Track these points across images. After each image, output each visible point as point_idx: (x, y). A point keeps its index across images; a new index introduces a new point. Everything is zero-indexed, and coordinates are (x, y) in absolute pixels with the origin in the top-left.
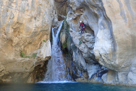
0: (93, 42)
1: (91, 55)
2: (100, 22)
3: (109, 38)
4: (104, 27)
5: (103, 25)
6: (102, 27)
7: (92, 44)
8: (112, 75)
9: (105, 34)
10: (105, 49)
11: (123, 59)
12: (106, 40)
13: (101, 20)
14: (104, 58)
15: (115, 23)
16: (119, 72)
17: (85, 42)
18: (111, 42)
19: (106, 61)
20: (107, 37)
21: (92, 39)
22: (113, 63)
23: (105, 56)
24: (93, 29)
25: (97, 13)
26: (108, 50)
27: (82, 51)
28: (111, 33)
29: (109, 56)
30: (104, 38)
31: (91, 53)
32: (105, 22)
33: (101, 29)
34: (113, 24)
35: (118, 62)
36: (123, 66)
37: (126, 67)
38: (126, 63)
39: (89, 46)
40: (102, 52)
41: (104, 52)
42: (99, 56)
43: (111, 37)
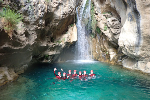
0: (118, 27)
1: (114, 40)
2: (128, 13)
3: (135, 31)
4: (132, 18)
5: (131, 16)
6: (130, 18)
7: (117, 30)
8: (132, 61)
9: (132, 27)
10: (130, 42)
11: (145, 51)
12: (132, 33)
13: (129, 10)
14: (127, 49)
15: (144, 18)
16: (139, 61)
17: (110, 27)
18: (137, 35)
19: (129, 51)
20: (133, 30)
21: (118, 24)
22: (134, 54)
23: (129, 47)
24: (120, 15)
25: (127, 2)
26: (132, 43)
27: (106, 35)
28: (138, 27)
29: (132, 48)
30: (130, 30)
31: (115, 38)
32: (133, 15)
33: (129, 21)
34: (141, 18)
35: (139, 53)
36: (143, 56)
37: (146, 58)
38: (147, 55)
39: (114, 32)
40: (126, 44)
41: (128, 44)
42: (123, 46)
43: (138, 31)
